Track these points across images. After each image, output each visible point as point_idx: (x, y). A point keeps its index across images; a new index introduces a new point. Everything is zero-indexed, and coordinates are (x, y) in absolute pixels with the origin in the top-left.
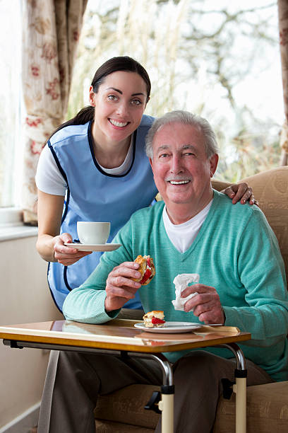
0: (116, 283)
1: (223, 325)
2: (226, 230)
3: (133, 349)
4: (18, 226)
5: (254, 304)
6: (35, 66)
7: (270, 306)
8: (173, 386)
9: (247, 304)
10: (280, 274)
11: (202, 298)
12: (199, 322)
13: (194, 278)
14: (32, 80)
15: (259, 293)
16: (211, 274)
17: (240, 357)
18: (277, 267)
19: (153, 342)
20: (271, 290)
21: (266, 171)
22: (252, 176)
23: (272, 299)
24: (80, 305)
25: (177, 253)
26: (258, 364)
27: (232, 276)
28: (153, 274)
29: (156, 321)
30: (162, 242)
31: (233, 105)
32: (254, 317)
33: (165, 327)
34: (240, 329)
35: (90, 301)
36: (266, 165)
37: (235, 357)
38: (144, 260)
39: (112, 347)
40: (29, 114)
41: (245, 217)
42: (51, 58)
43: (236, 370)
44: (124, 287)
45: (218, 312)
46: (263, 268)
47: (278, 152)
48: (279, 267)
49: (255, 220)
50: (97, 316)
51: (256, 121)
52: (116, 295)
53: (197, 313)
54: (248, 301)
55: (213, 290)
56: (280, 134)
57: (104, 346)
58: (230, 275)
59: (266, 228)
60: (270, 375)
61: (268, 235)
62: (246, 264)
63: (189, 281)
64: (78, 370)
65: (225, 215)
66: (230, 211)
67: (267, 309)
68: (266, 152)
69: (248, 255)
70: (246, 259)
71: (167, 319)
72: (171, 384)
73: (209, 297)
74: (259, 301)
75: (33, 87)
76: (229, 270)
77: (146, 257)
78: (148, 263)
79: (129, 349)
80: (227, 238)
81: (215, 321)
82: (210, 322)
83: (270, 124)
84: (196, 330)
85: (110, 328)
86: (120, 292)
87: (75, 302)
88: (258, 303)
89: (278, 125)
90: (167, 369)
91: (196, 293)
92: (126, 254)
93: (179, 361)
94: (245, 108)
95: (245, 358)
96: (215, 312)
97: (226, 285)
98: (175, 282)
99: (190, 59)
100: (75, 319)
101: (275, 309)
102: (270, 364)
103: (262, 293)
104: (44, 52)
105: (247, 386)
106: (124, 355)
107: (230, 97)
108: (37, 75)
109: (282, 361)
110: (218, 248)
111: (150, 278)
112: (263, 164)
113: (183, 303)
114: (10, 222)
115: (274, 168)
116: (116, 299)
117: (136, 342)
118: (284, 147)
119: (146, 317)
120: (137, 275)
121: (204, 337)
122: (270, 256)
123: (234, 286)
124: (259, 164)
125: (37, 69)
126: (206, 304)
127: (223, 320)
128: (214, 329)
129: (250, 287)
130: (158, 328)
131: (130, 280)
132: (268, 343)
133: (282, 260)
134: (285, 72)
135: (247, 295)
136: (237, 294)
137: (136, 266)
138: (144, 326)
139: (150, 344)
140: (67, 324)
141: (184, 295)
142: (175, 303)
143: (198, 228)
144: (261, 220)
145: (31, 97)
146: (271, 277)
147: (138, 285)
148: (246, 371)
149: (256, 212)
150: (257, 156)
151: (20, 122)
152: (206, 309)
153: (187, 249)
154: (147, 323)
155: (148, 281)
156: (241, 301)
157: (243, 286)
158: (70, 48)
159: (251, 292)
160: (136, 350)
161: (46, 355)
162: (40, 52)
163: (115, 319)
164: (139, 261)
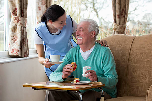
0: (65, 70)
1: (97, 82)
2: (99, 54)
3: (71, 90)
4: (36, 54)
5: (107, 76)
6: (39, 7)
7: (112, 77)
8: (83, 100)
9: (105, 76)
10: (115, 68)
11: (91, 74)
12: (90, 81)
13: (89, 68)
14: (39, 11)
15: (108, 73)
16: (94, 67)
17: (102, 91)
18: (114, 66)
19: (76, 87)
20: (112, 72)
21: (109, 36)
22: (104, 37)
23: (112, 75)
24: (55, 77)
25: (84, 60)
26: (107, 93)
27: (101, 68)
28: (76, 67)
29: (77, 81)
30: (79, 57)
31: (98, 17)
32: (106, 80)
33: (80, 83)
34: (102, 83)
35: (58, 76)
36: (108, 34)
37: (101, 91)
38: (74, 63)
39: (64, 89)
40: (38, 21)
41: (105, 50)
42: (44, 4)
43: (101, 95)
44: (68, 71)
45: (96, 78)
46: (109, 66)
47: (112, 31)
48: (115, 66)
49: (107, 51)
50: (60, 80)
51: (105, 21)
52: (66, 74)
53: (90, 78)
54: (105, 75)
55: (95, 71)
56: (112, 25)
57: (62, 89)
58: (100, 67)
59: (111, 54)
60: (111, 96)
61: (111, 56)
62: (105, 64)
63: (88, 69)
64: (55, 96)
65: (99, 49)
66: (100, 49)
67: (110, 78)
68: (108, 31)
69: (105, 62)
70: (105, 63)
71: (80, 80)
72: (82, 100)
73: (93, 74)
74: (108, 75)
75: (39, 13)
76: (100, 66)
77: (74, 62)
78: (75, 64)
79: (69, 89)
80: (99, 57)
81: (95, 81)
82: (93, 81)
83: (109, 22)
84: (89, 83)
85: (64, 83)
86: (67, 73)
87: (53, 76)
88: (108, 76)
89: (112, 23)
90: (81, 95)
91: (89, 72)
92: (68, 61)
93: (84, 93)
94: (102, 18)
95: (104, 91)
96: (95, 78)
97: (99, 70)
98: (84, 69)
99: (85, 4)
100: (53, 81)
101: (113, 78)
102: (111, 93)
103: (109, 73)
104: (42, 3)
105: (104, 99)
106: (68, 91)
107: (97, 15)
108: (40, 10)
109: (115, 92)
110: (96, 59)
111: (76, 69)
112: (107, 34)
113: (86, 75)
114: (33, 53)
115: (111, 35)
116: (66, 75)
117: (71, 87)
118: (114, 29)
119: (74, 80)
120: (72, 68)
121: (91, 85)
122: (112, 62)
123: (101, 71)
124: (106, 34)
125: (40, 8)
126: (92, 76)
127: (97, 80)
128: (94, 83)
129: (106, 71)
130: (78, 83)
131: (69, 69)
132: (110, 88)
133: (115, 63)
134: (113, 7)
135: (105, 73)
136: (102, 73)
137: (71, 65)
138: (74, 83)
139: (75, 88)
140: (51, 83)
141: (86, 73)
142: (83, 75)
143: (90, 53)
144: (109, 51)
145: (39, 16)
146: (112, 68)
147: (72, 71)
148: (104, 95)
149: (108, 49)
150: (106, 32)
151: (35, 24)
152: (92, 77)
153: (87, 59)
154: (74, 82)
155: (75, 70)
156: (103, 75)
157: (104, 71)
158: (50, 1)
159: (106, 73)
160: (72, 90)
161: (45, 92)
162: (41, 3)
163: (65, 81)
164: (72, 63)
